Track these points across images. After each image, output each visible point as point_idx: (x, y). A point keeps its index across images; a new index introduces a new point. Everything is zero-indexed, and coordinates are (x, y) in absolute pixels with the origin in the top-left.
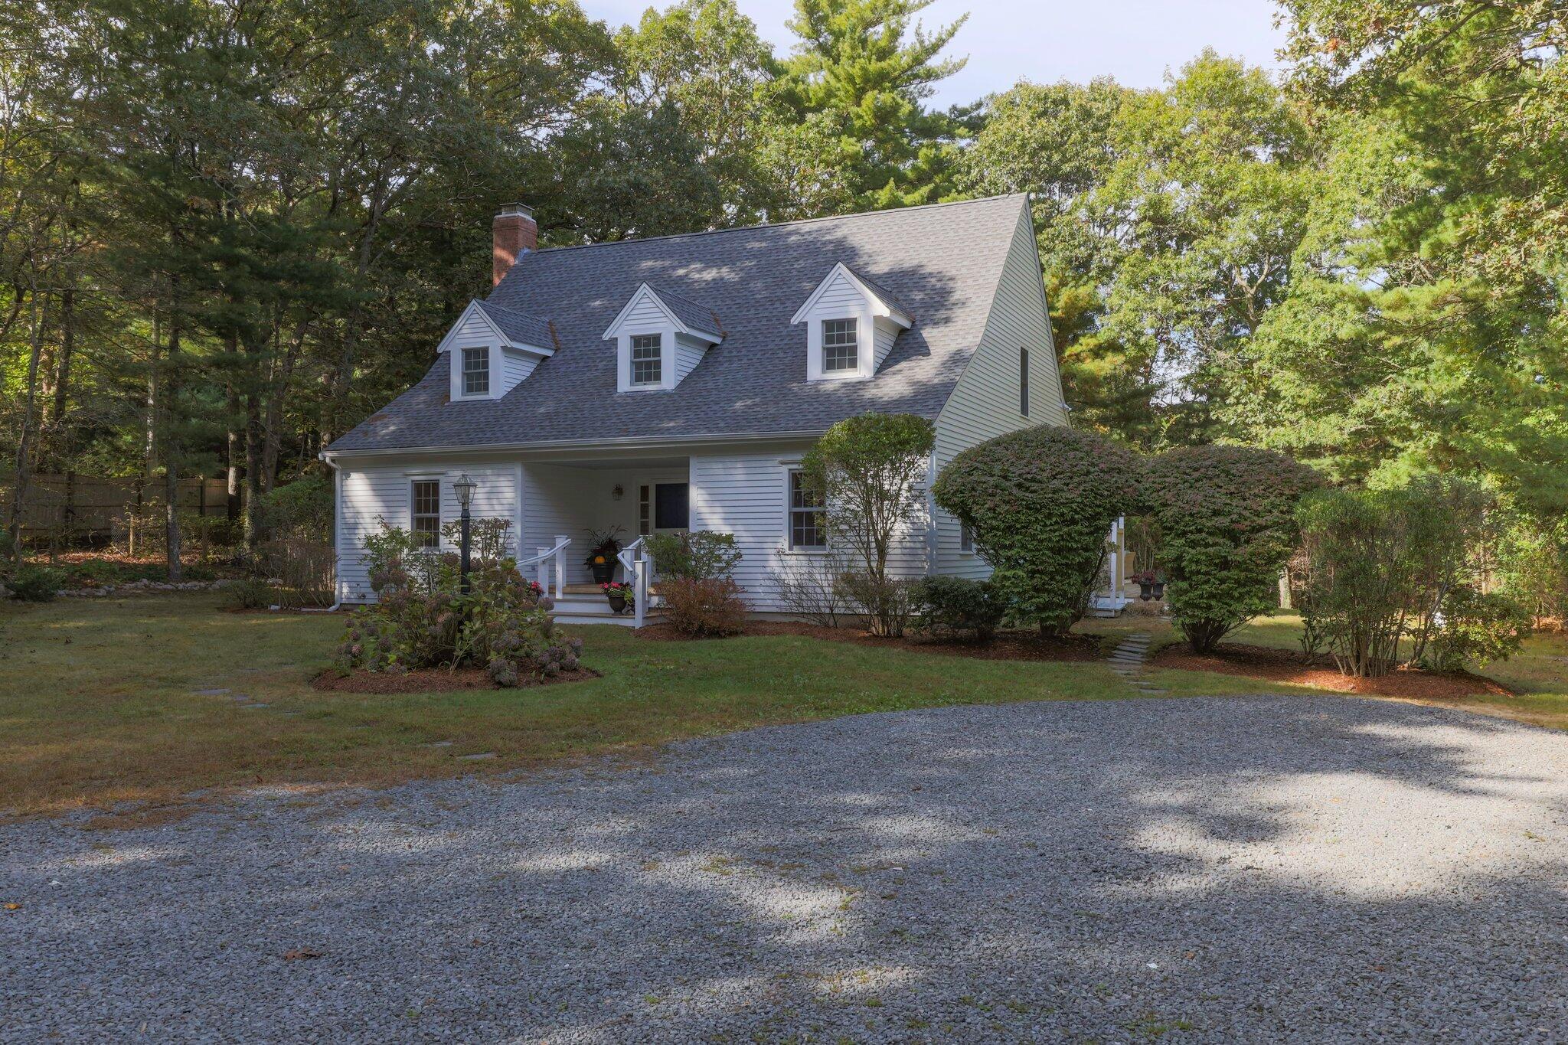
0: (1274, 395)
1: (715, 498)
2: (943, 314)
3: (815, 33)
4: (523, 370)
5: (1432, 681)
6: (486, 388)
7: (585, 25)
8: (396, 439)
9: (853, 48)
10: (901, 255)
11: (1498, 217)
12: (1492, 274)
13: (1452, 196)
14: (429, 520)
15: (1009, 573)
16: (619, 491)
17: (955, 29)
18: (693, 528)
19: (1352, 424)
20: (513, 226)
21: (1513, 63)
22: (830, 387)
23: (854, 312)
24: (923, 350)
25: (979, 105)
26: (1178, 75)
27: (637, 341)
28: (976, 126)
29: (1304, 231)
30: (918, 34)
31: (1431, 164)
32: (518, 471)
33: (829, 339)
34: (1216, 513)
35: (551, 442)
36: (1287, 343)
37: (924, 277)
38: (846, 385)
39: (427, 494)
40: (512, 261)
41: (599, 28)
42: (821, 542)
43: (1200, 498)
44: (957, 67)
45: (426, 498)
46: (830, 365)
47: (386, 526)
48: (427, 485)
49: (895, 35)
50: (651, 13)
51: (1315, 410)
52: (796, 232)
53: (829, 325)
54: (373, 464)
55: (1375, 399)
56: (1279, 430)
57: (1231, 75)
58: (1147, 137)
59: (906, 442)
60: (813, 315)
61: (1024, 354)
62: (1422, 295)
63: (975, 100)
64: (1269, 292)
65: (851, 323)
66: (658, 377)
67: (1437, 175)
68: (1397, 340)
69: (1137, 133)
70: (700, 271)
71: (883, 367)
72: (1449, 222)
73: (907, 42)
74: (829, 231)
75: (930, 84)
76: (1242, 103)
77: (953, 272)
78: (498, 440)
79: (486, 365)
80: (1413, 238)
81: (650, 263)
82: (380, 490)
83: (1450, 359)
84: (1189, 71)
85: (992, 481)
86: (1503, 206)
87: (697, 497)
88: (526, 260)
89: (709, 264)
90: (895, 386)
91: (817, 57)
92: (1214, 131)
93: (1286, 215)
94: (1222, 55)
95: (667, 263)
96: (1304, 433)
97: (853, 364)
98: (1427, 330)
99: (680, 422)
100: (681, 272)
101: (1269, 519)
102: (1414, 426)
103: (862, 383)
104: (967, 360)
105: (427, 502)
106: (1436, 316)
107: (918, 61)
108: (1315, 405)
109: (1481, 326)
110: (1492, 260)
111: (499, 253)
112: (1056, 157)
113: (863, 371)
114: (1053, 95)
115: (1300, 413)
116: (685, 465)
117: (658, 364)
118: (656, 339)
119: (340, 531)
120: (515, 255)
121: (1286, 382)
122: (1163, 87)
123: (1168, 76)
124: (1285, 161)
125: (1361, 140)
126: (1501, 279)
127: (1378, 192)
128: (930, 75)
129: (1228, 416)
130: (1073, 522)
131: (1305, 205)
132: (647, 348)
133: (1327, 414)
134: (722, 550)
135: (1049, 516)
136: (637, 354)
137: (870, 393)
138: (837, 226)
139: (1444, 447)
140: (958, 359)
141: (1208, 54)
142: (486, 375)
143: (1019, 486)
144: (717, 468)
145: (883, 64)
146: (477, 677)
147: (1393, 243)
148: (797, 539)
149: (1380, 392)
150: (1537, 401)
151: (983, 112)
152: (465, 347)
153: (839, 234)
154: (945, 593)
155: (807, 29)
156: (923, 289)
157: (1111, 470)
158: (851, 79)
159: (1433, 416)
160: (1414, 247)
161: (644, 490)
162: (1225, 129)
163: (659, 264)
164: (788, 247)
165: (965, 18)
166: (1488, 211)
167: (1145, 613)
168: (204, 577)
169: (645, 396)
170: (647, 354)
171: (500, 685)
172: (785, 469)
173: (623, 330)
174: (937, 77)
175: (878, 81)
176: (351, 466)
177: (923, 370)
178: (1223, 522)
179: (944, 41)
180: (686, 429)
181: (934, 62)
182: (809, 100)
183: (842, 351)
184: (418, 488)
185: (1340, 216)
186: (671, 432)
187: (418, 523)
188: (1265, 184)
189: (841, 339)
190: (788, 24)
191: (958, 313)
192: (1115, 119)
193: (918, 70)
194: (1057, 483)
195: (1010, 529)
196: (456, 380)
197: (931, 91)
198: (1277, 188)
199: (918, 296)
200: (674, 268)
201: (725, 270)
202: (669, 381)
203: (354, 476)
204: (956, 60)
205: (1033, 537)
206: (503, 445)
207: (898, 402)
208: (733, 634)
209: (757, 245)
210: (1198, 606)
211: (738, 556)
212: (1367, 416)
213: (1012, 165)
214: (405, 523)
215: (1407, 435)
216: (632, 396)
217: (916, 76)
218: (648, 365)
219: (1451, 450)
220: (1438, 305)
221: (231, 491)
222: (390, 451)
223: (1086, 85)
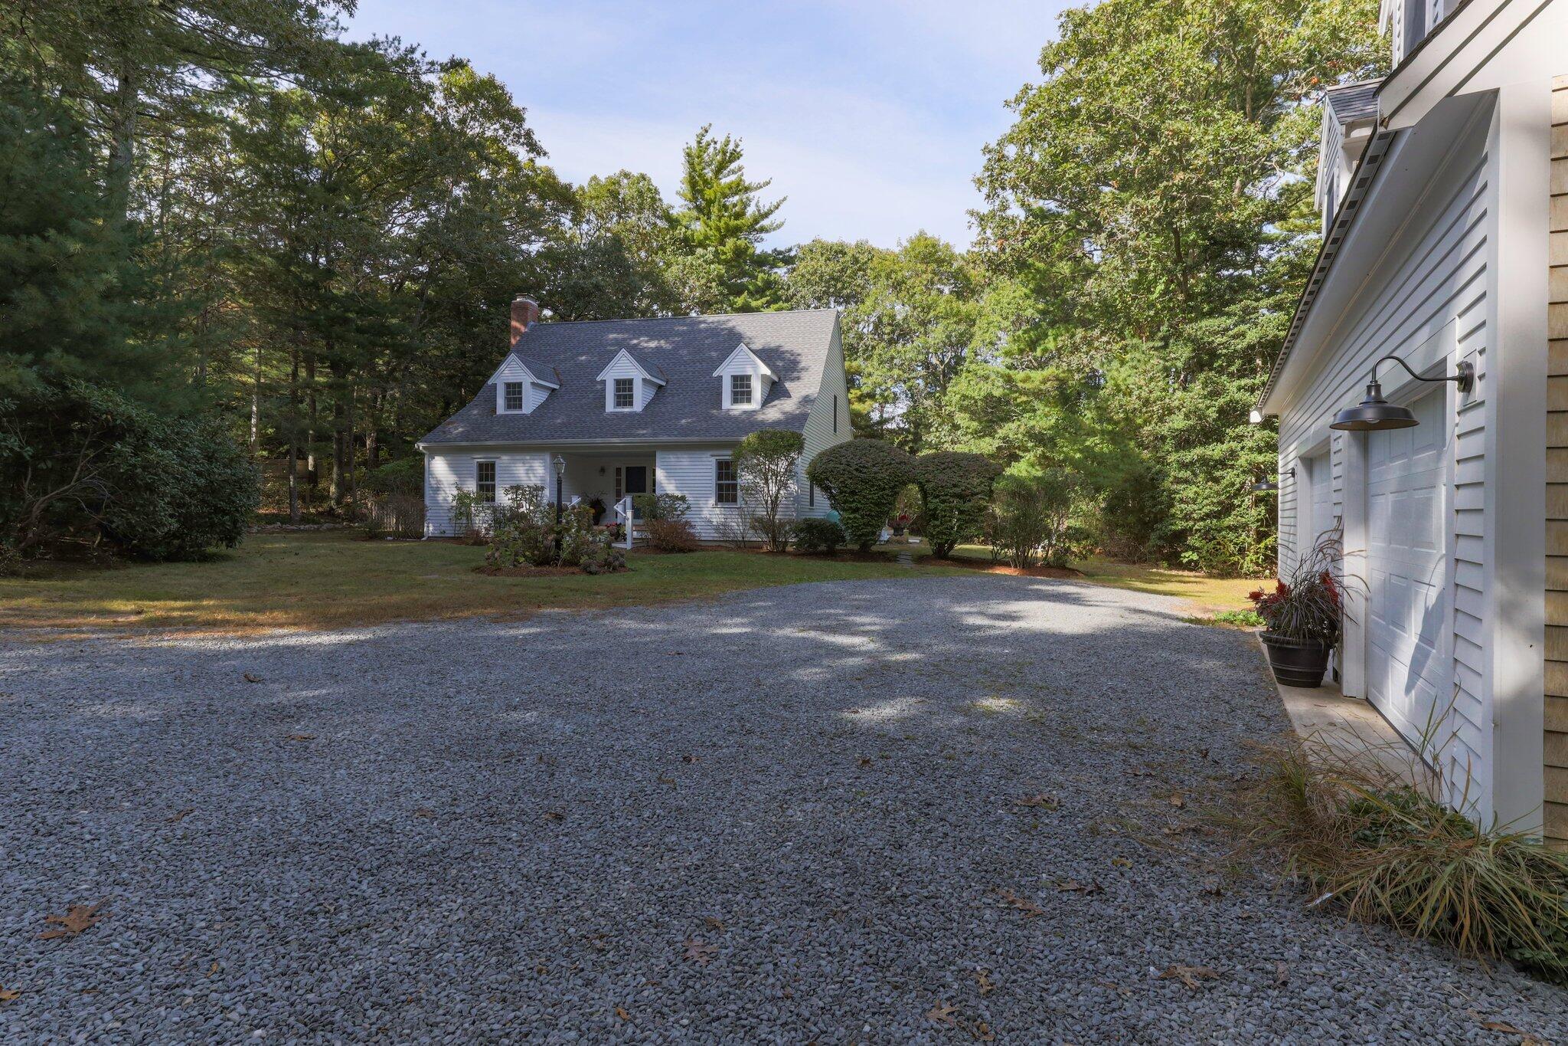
0: (956, 427)
1: (670, 475)
2: (795, 374)
3: (694, 199)
4: (542, 397)
5: (1054, 571)
6: (520, 407)
7: (558, 184)
8: (465, 436)
9: (719, 211)
10: (769, 339)
11: (1078, 339)
12: (1075, 367)
13: (1052, 324)
14: (488, 486)
15: (852, 516)
16: (603, 470)
17: (778, 205)
18: (658, 492)
19: (997, 443)
20: (524, 307)
21: (1079, 254)
22: (736, 413)
23: (749, 371)
24: (786, 394)
25: (790, 250)
26: (905, 243)
27: (618, 382)
28: (788, 260)
29: (972, 336)
30: (757, 206)
31: (1041, 306)
32: (548, 457)
33: (735, 386)
34: (955, 486)
35: (570, 440)
36: (965, 397)
37: (783, 352)
38: (745, 412)
39: (487, 470)
40: (523, 329)
41: (568, 187)
42: (734, 500)
43: (946, 478)
44: (779, 227)
45: (486, 475)
46: (735, 401)
47: (458, 489)
48: (487, 465)
49: (745, 205)
50: (594, 178)
51: (979, 434)
52: (704, 322)
53: (735, 378)
54: (450, 451)
55: (1009, 430)
56: (959, 445)
57: (934, 246)
58: (888, 277)
59: (792, 445)
60: (726, 372)
61: (835, 397)
62: (1037, 375)
63: (788, 246)
64: (953, 369)
65: (748, 378)
66: (631, 404)
67: (1044, 313)
68: (1024, 398)
69: (883, 274)
70: (647, 342)
71: (766, 402)
72: (1051, 338)
73: (751, 211)
74: (724, 322)
75: (763, 235)
76: (940, 262)
77: (800, 351)
78: (535, 438)
79: (520, 393)
80: (1033, 345)
81: (615, 335)
82: (454, 468)
83: (1047, 409)
84: (911, 242)
85: (842, 467)
86: (1080, 333)
87: (660, 474)
88: (533, 329)
89: (652, 338)
90: (773, 414)
91: (695, 213)
92: (924, 276)
93: (963, 327)
94: (929, 235)
95: (626, 336)
96: (973, 448)
97: (749, 401)
98: (1038, 394)
99: (650, 431)
100: (635, 342)
101: (979, 489)
102: (1030, 445)
103: (755, 412)
104: (813, 401)
105: (487, 475)
106: (1043, 387)
107: (756, 221)
108: (976, 432)
109: (1062, 393)
110: (1075, 360)
111: (514, 323)
112: (839, 285)
113: (755, 405)
114: (835, 247)
115: (969, 436)
116: (653, 456)
117: (631, 396)
118: (630, 382)
119: (428, 492)
120: (525, 325)
121: (961, 419)
122: (897, 250)
123: (900, 244)
124: (959, 295)
125: (1003, 288)
126: (1079, 371)
127: (1012, 318)
128: (763, 230)
129: (931, 438)
130: (884, 489)
131: (974, 321)
132: (624, 388)
133: (983, 436)
134: (678, 504)
135: (873, 486)
136: (618, 390)
137: (760, 417)
138: (729, 320)
139: (1044, 456)
140: (806, 400)
141: (922, 233)
142: (520, 399)
143: (857, 470)
144: (671, 458)
145: (738, 222)
146: (576, 569)
147: (1022, 346)
148: (720, 499)
149: (1013, 426)
150: (1092, 433)
151: (792, 254)
152: (506, 381)
153: (730, 325)
154: (816, 527)
155: (689, 196)
156: (783, 359)
157: (900, 463)
158: (718, 229)
159: (1039, 439)
160: (1034, 349)
161: (618, 470)
162: (930, 276)
163: (620, 336)
164: (700, 331)
165: (785, 199)
166: (1073, 336)
167: (899, 542)
168: (314, 522)
169: (624, 415)
170: (624, 390)
171: (591, 573)
172: (713, 460)
173: (610, 375)
174: (767, 231)
175: (734, 232)
176: (434, 452)
177: (789, 405)
178: (957, 490)
180: (655, 435)
181: (765, 223)
182: (693, 241)
183: (742, 393)
184: (481, 466)
185: (992, 329)
186: (643, 436)
187: (481, 487)
188: (952, 309)
189: (742, 386)
190: (678, 193)
191: (803, 374)
192: (870, 265)
193: (756, 226)
194: (875, 469)
195: (853, 493)
196: (501, 402)
197: (762, 239)
198: (959, 312)
199: (780, 363)
200: (631, 339)
201: (662, 342)
202: (638, 406)
203: (437, 458)
204: (778, 222)
205: (864, 497)
206: (539, 441)
207: (778, 423)
208: (691, 550)
209: (681, 328)
210: (945, 534)
211: (688, 508)
212: (1004, 438)
213: (816, 287)
214: (471, 487)
215: (1027, 450)
216: (615, 414)
217: (755, 230)
218: (625, 397)
219: (1047, 458)
220: (1044, 382)
221: (310, 468)
222: (464, 444)
223: (853, 243)
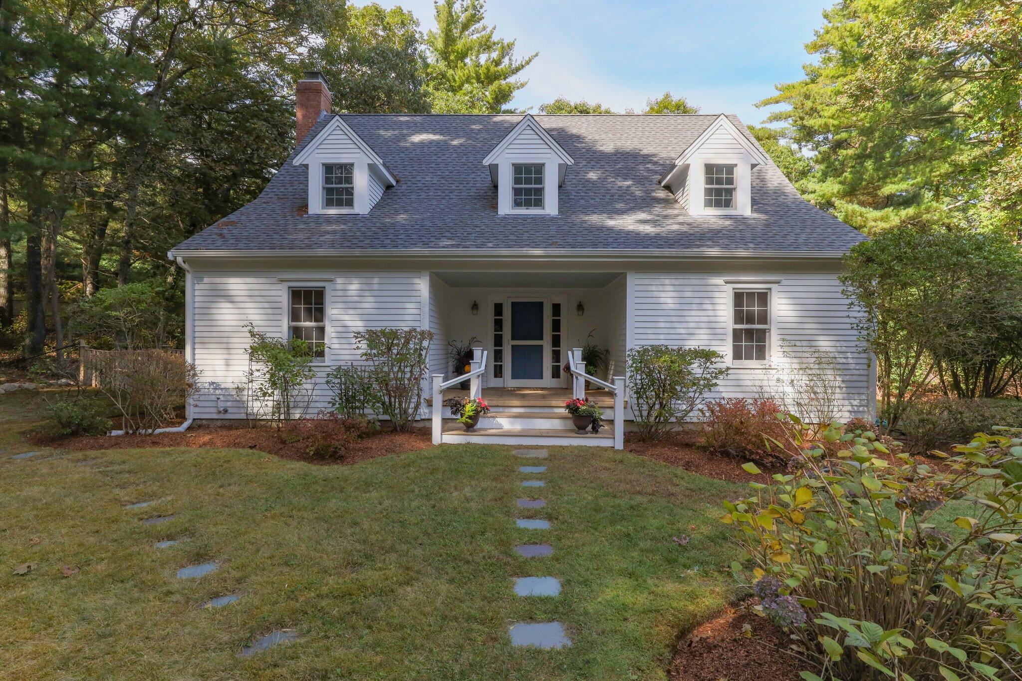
6: (351, 203)
14: (309, 329)
16: (475, 306)
17: (530, 61)
20: (316, 90)
23: (732, 159)
27: (519, 169)
32: (425, 280)
33: (709, 181)
39: (308, 301)
44: (522, 85)
48: (308, 292)
53: (710, 168)
60: (695, 158)
65: (730, 169)
66: (539, 203)
78: (405, 247)
79: (350, 180)
97: (730, 204)
105: (307, 310)
113: (743, 209)
117: (540, 191)
118: (540, 168)
120: (318, 114)
132: (529, 178)
136: (518, 181)
142: (351, 192)
148: (737, 354)
152: (324, 161)
158: (478, 74)
161: (498, 309)
165: (537, 55)
169: (525, 218)
170: (529, 181)
172: (729, 288)
173: (505, 158)
179: (523, 66)
183: (722, 192)
184: (296, 294)
189: (721, 181)
196: (315, 194)
202: (550, 207)
214: (280, 332)
216: (514, 218)
218: (528, 192)
